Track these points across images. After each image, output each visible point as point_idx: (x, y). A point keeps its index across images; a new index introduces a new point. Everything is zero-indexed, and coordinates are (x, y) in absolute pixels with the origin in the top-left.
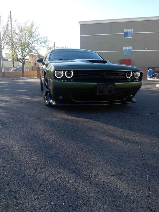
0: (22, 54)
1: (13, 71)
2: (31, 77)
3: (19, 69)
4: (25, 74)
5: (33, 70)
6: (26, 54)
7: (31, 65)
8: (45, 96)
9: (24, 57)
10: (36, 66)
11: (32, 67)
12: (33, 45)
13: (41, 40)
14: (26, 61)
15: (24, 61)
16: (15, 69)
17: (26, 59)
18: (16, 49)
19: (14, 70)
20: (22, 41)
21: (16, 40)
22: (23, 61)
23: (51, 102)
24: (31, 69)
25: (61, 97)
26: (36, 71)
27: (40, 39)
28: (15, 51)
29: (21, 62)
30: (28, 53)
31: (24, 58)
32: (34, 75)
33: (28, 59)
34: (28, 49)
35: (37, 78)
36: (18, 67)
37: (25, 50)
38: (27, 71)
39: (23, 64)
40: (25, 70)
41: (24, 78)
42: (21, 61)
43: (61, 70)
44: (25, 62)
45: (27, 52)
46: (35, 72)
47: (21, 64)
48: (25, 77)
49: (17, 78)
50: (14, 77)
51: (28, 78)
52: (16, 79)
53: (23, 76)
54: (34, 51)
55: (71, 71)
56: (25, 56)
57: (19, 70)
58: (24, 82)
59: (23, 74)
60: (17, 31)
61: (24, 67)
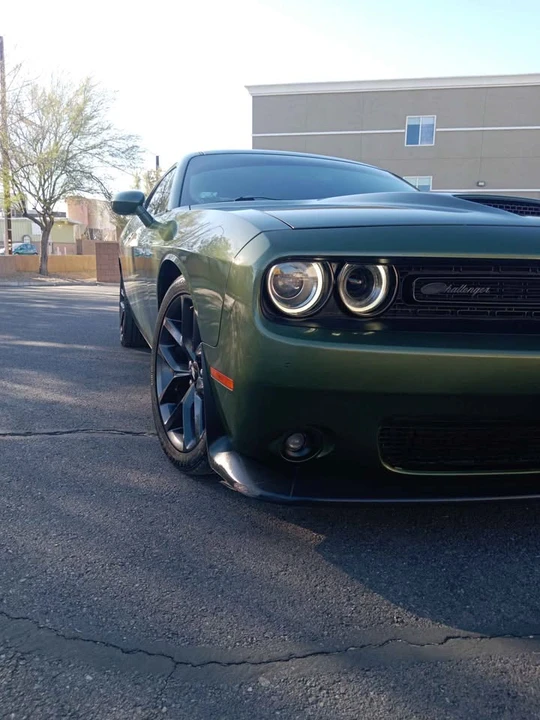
0: (41, 192)
1: (7, 255)
2: (72, 276)
3: (32, 248)
4: (50, 266)
5: (79, 252)
6: (57, 191)
7: (76, 234)
8: (164, 401)
9: (48, 203)
10: (92, 238)
11: (79, 241)
12: (86, 161)
13: (116, 145)
14: (56, 219)
15: (47, 218)
16: (15, 246)
17: (56, 214)
18: (21, 172)
19: (10, 252)
20: (45, 144)
21: (22, 142)
22: (45, 220)
23: (220, 468)
24: (74, 247)
25: (294, 443)
26: (94, 257)
27: (110, 143)
28: (15, 178)
29: (36, 221)
30: (64, 191)
31: (48, 208)
32: (85, 270)
33: (64, 215)
34: (64, 176)
35: (95, 279)
36: (27, 240)
37: (54, 178)
38: (59, 253)
39: (46, 230)
40: (53, 252)
41: (48, 280)
42: (38, 218)
43: (309, 260)
44: (52, 222)
45: (61, 185)
46: (90, 260)
47: (37, 230)
48: (50, 277)
49: (18, 281)
50: (10, 277)
51: (62, 281)
52: (16, 284)
53: (42, 272)
54: (87, 184)
55: (375, 261)
56: (53, 200)
57: (32, 251)
58: (49, 299)
59: (44, 266)
60: (28, 109)
61: (50, 240)
